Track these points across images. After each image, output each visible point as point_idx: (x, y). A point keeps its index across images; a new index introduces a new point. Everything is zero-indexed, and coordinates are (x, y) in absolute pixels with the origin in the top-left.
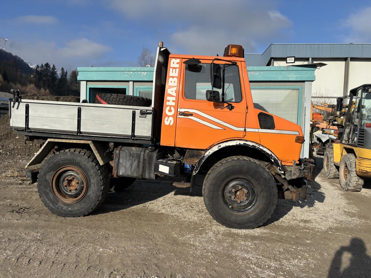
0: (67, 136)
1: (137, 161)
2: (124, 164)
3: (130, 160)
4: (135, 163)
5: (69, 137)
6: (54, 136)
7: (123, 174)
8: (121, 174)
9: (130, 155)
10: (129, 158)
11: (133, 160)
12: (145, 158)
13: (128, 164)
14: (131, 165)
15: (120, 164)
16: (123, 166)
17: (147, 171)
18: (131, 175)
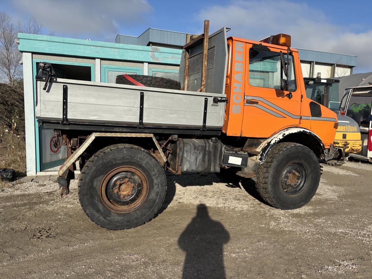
0: (123, 128)
1: (201, 154)
2: (189, 159)
3: (195, 154)
4: (200, 157)
5: (125, 130)
6: (103, 130)
7: (187, 169)
8: (185, 170)
9: (195, 148)
10: (193, 152)
11: (198, 153)
12: (210, 150)
13: (193, 158)
14: (196, 159)
15: (184, 159)
16: (187, 160)
17: (212, 164)
18: (197, 171)
